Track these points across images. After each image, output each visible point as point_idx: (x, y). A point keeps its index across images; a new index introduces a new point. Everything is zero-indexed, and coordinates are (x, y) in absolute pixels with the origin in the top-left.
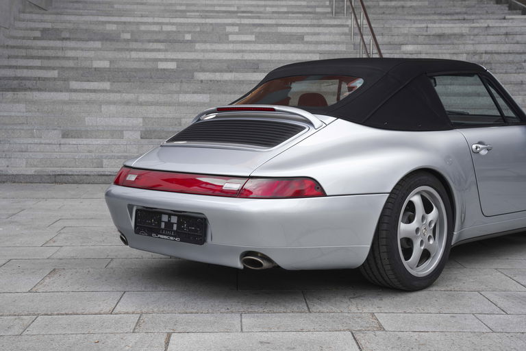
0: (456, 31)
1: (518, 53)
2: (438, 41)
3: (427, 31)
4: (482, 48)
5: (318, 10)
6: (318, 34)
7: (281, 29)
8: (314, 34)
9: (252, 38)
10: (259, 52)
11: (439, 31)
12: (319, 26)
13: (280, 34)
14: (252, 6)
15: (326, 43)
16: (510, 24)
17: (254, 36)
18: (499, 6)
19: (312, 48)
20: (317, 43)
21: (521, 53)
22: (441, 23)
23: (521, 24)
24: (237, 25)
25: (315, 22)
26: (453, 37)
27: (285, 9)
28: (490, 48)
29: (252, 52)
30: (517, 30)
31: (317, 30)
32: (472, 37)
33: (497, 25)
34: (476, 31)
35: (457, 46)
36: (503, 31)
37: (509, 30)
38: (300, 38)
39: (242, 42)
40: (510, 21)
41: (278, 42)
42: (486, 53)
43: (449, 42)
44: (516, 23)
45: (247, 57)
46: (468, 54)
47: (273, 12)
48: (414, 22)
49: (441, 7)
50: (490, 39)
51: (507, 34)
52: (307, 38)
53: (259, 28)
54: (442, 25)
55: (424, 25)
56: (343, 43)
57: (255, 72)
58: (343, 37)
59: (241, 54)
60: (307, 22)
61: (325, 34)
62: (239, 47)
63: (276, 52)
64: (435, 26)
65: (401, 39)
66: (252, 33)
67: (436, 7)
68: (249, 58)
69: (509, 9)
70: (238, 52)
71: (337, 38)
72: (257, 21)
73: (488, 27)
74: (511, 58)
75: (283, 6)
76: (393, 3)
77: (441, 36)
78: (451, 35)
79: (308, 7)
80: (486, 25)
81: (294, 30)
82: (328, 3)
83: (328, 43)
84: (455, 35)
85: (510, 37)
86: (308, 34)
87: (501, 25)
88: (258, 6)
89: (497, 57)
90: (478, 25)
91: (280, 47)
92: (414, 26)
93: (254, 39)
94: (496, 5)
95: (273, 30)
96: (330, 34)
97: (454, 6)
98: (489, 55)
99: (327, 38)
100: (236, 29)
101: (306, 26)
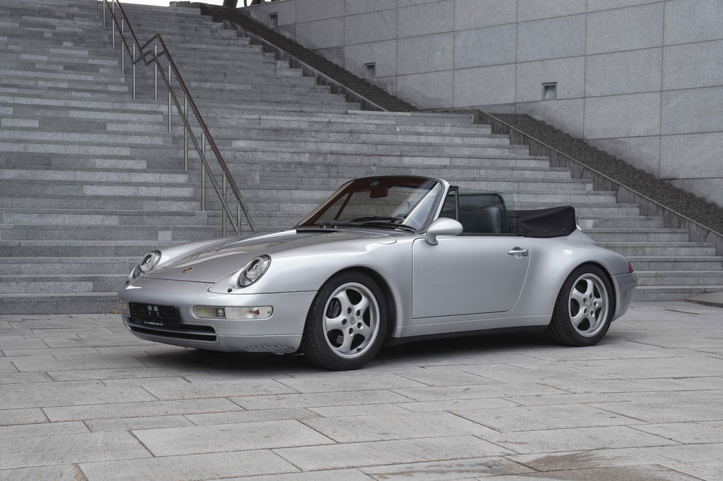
0: (294, 125)
1: (366, 155)
2: (274, 137)
3: (260, 124)
4: (326, 147)
5: (111, 88)
6: (126, 122)
7: (74, 114)
8: (120, 122)
9: (35, 124)
10: (49, 142)
11: (275, 125)
12: (125, 111)
13: (74, 120)
14: (17, 77)
15: (136, 134)
16: (354, 121)
17: (37, 122)
18: (335, 95)
19: (119, 140)
20: (126, 134)
21: (369, 155)
22: (274, 115)
23: (366, 121)
24: (11, 105)
25: (117, 106)
26: (291, 132)
27: (65, 85)
28: (336, 147)
29: (40, 142)
30: (361, 127)
31: (122, 116)
32: (313, 134)
33: (340, 120)
34: (316, 127)
35: (297, 144)
36: (347, 128)
37: (353, 127)
38: (101, 127)
39: (22, 129)
40: (353, 116)
41: (74, 131)
42: (331, 153)
43: (288, 138)
44: (359, 120)
45: (32, 149)
46: (311, 153)
47: (50, 89)
48: (243, 111)
49: (268, 93)
50: (333, 137)
51: (351, 132)
52: (110, 127)
53: (42, 111)
54: (277, 118)
55: (256, 117)
56: (159, 135)
57: (47, 169)
58: (157, 127)
59: (23, 145)
60: (108, 105)
61: (134, 123)
62: (18, 135)
63: (73, 143)
64: (268, 117)
65: (230, 133)
66: (34, 118)
67: (262, 93)
68: (35, 151)
69: (346, 101)
70: (19, 141)
71: (150, 128)
72: (37, 101)
73: (330, 122)
74: (358, 160)
75: (62, 81)
76: (208, 85)
77: (277, 131)
78: (289, 130)
79: (97, 83)
80: (328, 121)
81: (91, 115)
82: (123, 80)
83: (141, 134)
84: (293, 130)
85: (355, 136)
86: (112, 121)
87: (344, 121)
88: (26, 78)
89: (343, 159)
90: (319, 120)
91: (76, 137)
92: (244, 116)
93: (37, 126)
94: (332, 95)
95: (62, 114)
96: (140, 122)
97: (284, 93)
98: (335, 156)
99: (137, 128)
100: (10, 111)
101: (107, 110)
